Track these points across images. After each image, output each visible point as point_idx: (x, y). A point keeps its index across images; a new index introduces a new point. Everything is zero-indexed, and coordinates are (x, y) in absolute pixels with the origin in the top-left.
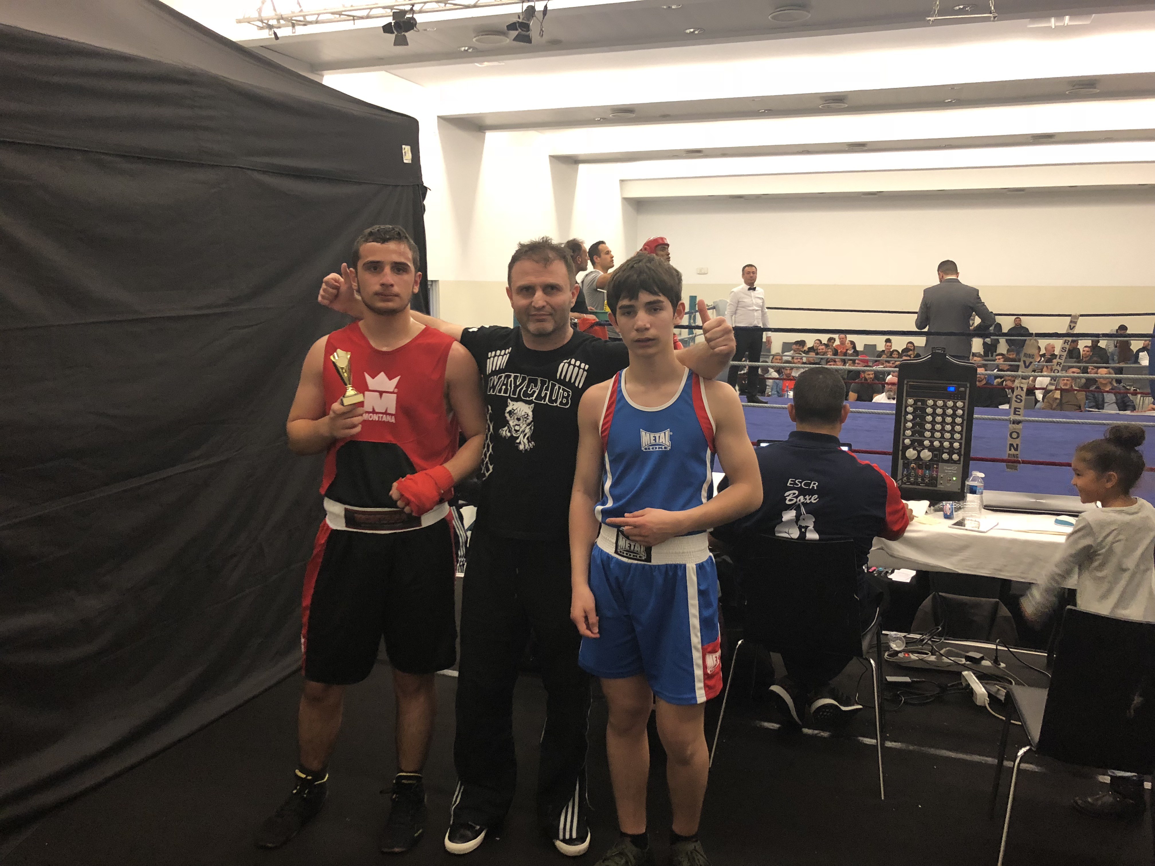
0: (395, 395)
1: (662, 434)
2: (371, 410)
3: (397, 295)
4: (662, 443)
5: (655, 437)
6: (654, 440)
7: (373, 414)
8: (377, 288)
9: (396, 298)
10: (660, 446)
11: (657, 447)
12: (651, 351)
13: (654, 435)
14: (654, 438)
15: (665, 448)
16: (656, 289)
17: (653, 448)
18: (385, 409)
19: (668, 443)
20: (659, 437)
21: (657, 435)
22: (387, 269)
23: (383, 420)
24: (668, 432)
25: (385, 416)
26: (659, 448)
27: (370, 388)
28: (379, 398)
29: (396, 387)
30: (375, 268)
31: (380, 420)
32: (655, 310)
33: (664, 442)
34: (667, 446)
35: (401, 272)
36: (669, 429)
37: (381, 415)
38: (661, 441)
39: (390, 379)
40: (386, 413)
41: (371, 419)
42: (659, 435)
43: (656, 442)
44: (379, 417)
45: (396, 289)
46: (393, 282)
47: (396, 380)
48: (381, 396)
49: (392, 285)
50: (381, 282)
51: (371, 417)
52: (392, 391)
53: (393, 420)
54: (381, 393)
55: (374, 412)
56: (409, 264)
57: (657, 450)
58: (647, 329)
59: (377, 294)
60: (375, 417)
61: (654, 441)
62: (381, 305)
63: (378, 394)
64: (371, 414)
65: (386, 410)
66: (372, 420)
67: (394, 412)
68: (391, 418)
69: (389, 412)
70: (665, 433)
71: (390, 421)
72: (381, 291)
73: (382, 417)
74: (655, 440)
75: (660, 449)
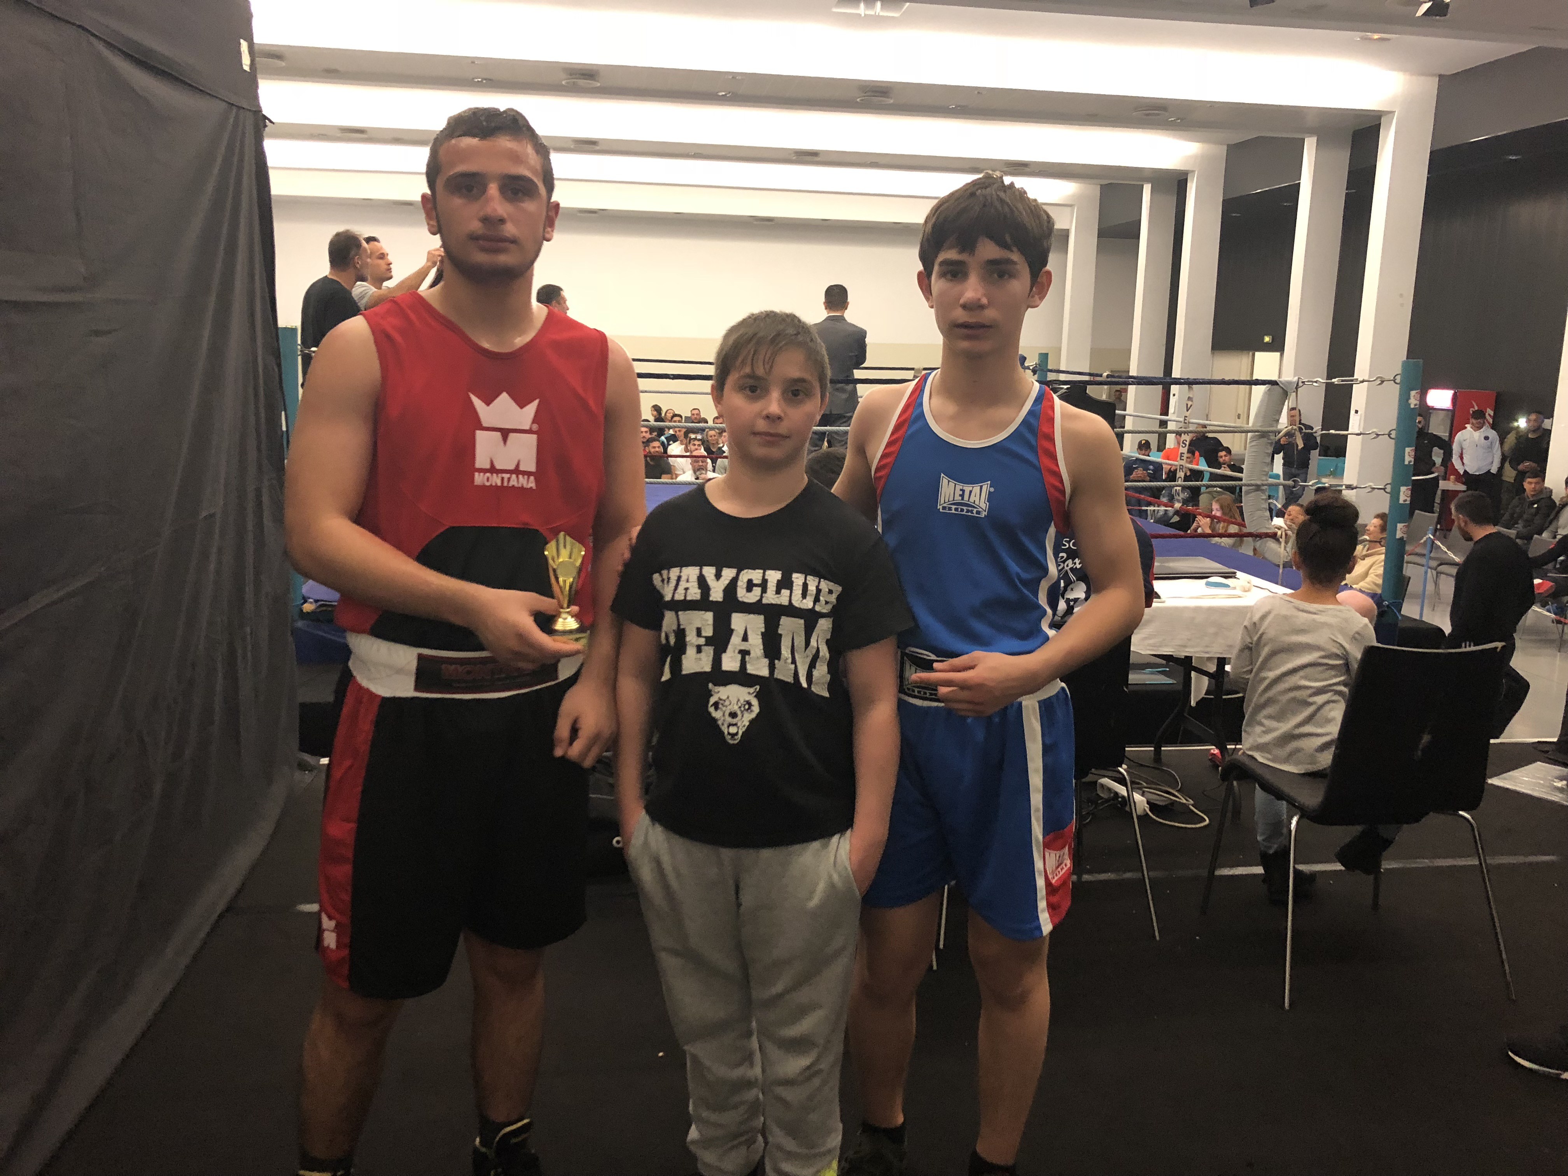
0: (535, 437)
1: (976, 489)
2: (488, 466)
3: (514, 241)
4: (974, 503)
5: (963, 491)
6: (960, 495)
7: (492, 473)
8: (476, 226)
9: (512, 246)
10: (970, 509)
11: (965, 508)
12: (984, 346)
13: (961, 488)
14: (961, 493)
15: (978, 513)
16: (1008, 238)
17: (956, 509)
18: (515, 463)
19: (983, 505)
20: (971, 492)
21: (967, 488)
22: (493, 189)
23: (511, 484)
24: (986, 487)
25: (514, 476)
26: (968, 511)
27: (485, 424)
28: (502, 443)
29: (534, 422)
30: (469, 189)
31: (505, 484)
32: (1001, 275)
33: (977, 503)
34: (981, 510)
35: (520, 195)
36: (989, 482)
37: (506, 476)
38: (972, 500)
39: (522, 406)
40: (517, 471)
41: (488, 484)
42: (971, 488)
43: (963, 499)
44: (503, 479)
45: (510, 229)
46: (505, 216)
47: (531, 409)
48: (505, 439)
49: (502, 221)
50: (482, 214)
51: (488, 479)
52: (527, 427)
53: (531, 484)
54: (505, 433)
55: (493, 470)
56: (536, 180)
57: (964, 513)
58: (982, 307)
59: (474, 238)
60: (496, 480)
61: (960, 498)
62: (481, 258)
63: (498, 434)
64: (488, 475)
65: (518, 465)
66: (491, 485)
67: (532, 468)
68: (528, 478)
69: (522, 468)
70: (981, 487)
71: (525, 486)
72: (480, 232)
73: (509, 479)
74: (962, 496)
75: (970, 514)
